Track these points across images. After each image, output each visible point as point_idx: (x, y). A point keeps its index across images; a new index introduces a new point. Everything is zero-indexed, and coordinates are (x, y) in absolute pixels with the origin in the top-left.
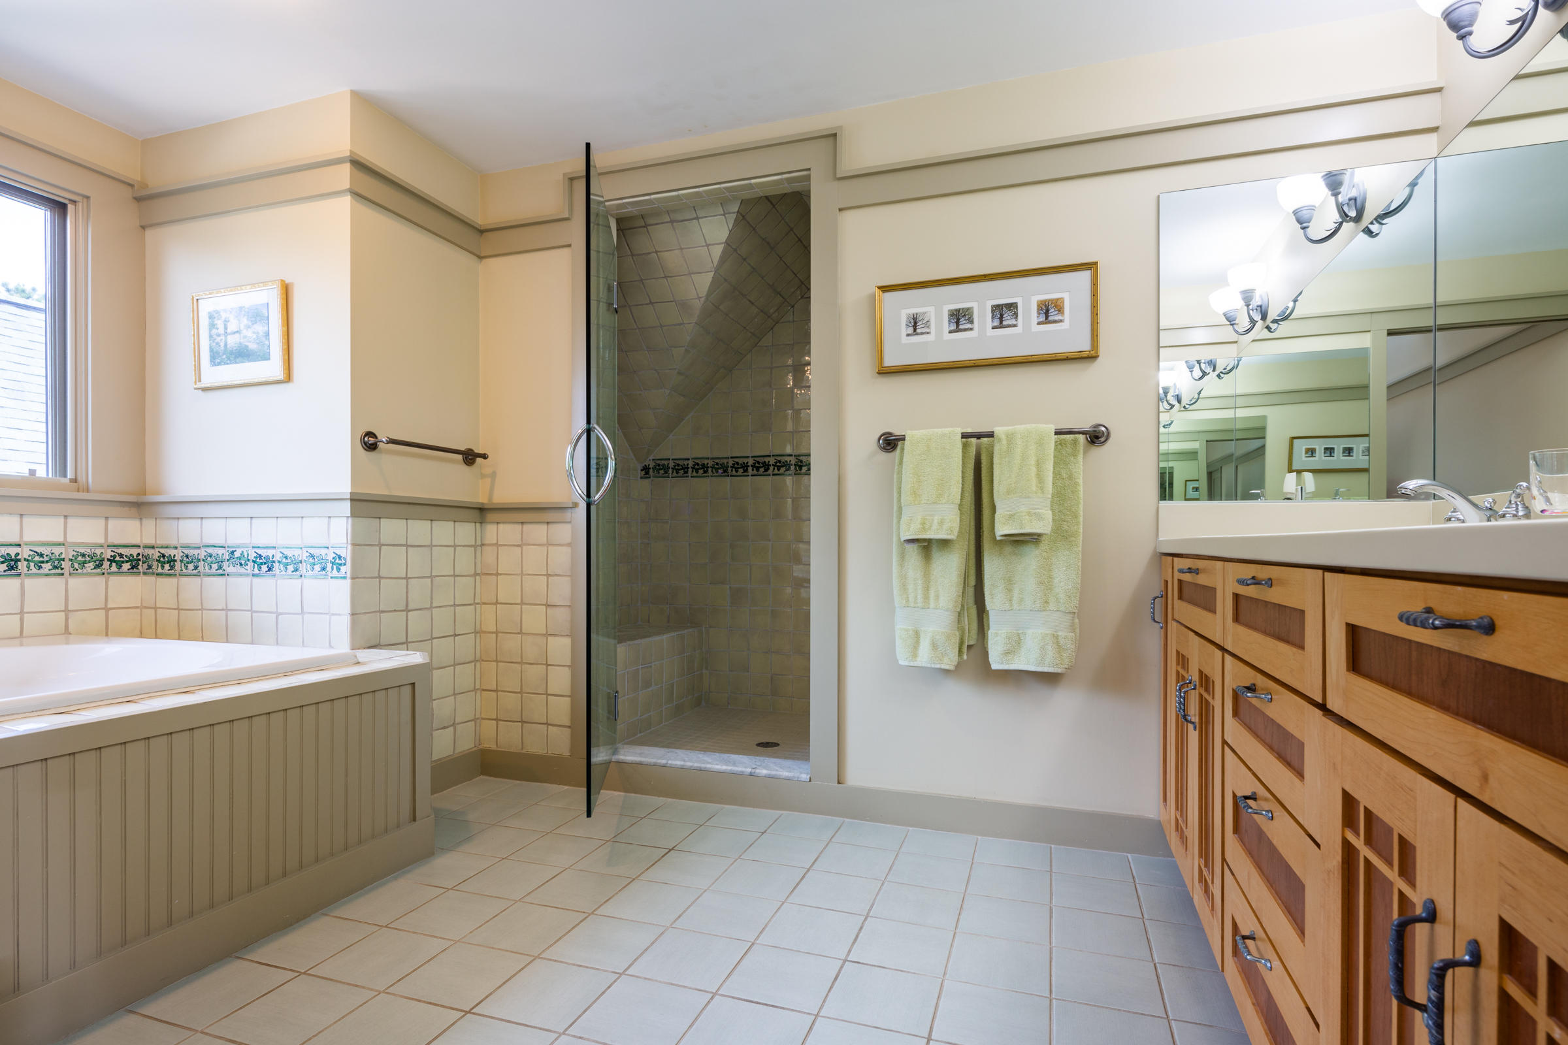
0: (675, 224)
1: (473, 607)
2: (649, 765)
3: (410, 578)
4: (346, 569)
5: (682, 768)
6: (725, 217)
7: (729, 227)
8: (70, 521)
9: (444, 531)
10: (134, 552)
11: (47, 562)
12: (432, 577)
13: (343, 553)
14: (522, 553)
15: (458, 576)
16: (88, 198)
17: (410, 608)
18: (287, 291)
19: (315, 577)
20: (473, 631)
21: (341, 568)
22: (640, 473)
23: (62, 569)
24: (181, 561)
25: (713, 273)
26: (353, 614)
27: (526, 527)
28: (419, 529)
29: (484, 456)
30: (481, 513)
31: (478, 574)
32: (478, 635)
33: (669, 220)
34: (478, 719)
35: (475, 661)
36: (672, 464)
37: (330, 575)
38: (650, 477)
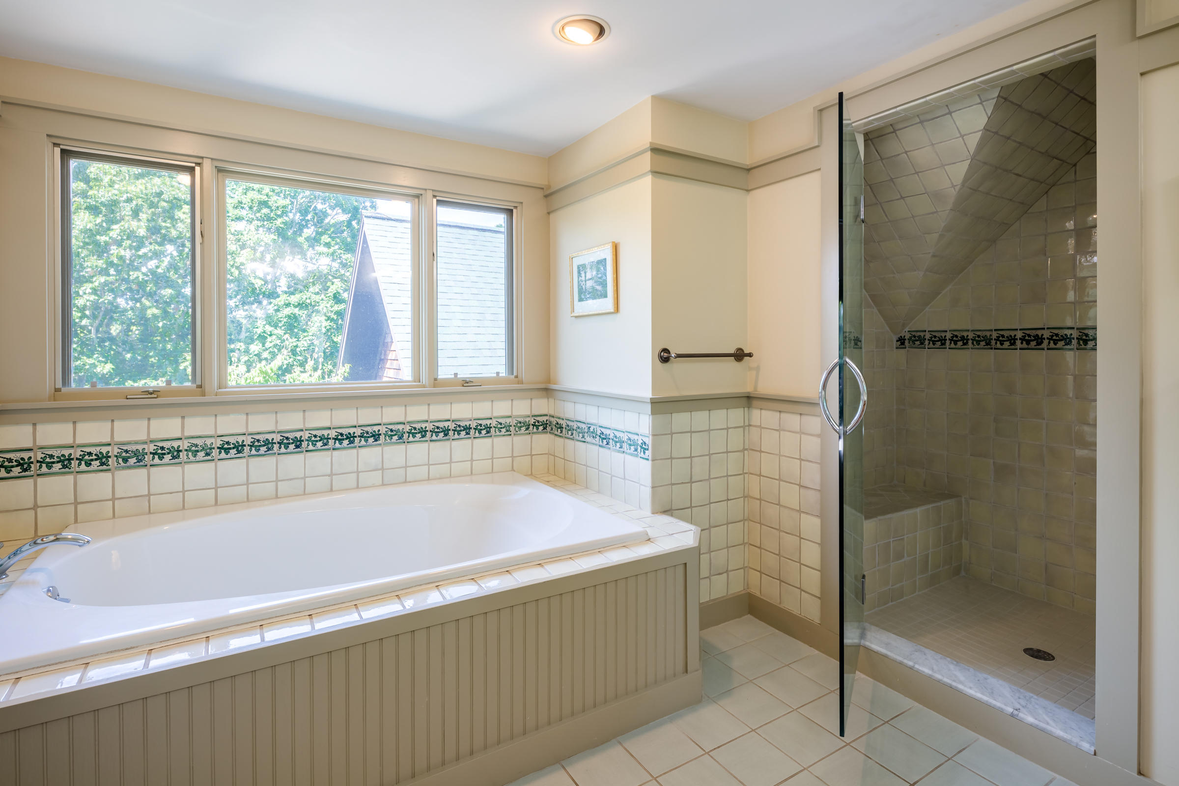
0: (925, 123)
1: (742, 476)
2: (894, 661)
3: (694, 457)
4: (649, 453)
5: (930, 677)
6: (983, 106)
7: (987, 114)
8: (515, 402)
9: (719, 417)
10: (545, 419)
11: (504, 428)
12: (710, 455)
13: (646, 440)
14: (779, 437)
15: (730, 452)
16: (522, 203)
17: (693, 480)
18: (616, 248)
19: (631, 455)
20: (742, 496)
21: (646, 451)
22: (895, 344)
23: (510, 432)
24: (566, 428)
25: (970, 160)
26: (653, 487)
27: (783, 415)
28: (700, 418)
29: (750, 355)
30: (748, 400)
31: (747, 449)
32: (746, 499)
33: (919, 121)
34: (746, 567)
35: (744, 520)
36: (928, 336)
37: (640, 455)
38: (906, 348)
